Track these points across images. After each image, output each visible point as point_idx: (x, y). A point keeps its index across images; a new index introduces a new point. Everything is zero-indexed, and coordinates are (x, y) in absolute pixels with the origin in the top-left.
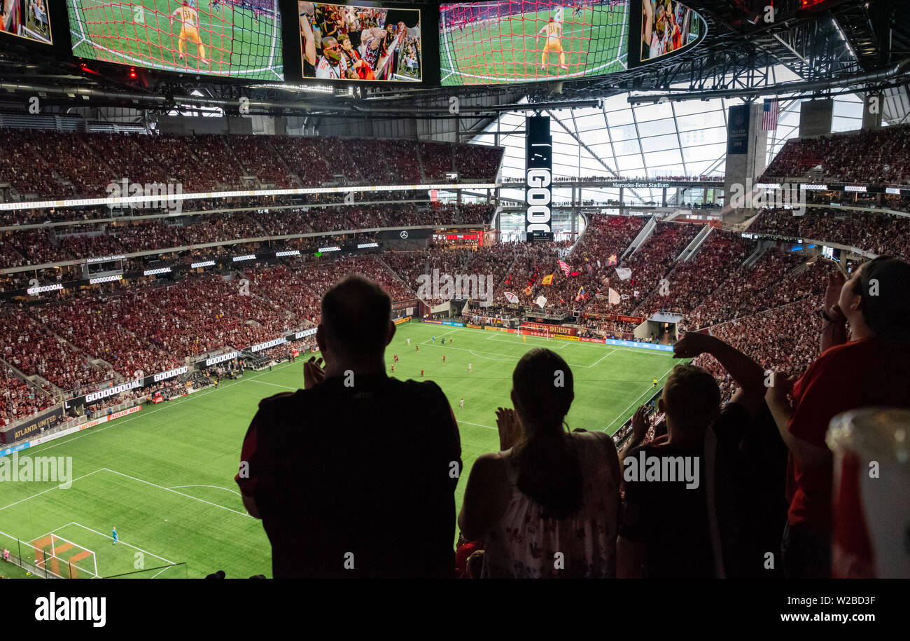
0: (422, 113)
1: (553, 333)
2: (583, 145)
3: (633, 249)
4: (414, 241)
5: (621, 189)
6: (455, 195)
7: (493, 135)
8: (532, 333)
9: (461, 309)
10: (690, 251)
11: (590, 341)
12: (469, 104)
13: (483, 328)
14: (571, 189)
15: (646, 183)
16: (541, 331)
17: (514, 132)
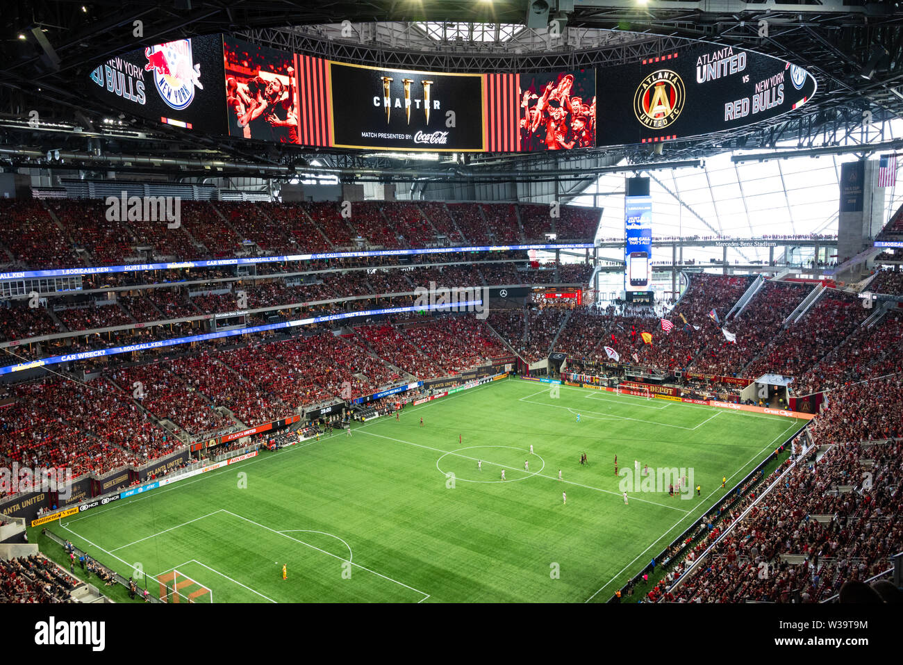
0: (522, 176)
1: (654, 393)
2: (684, 204)
3: (738, 309)
4: (513, 299)
5: (725, 248)
6: (554, 254)
7: (593, 197)
8: (632, 393)
9: (558, 366)
10: (800, 311)
11: (693, 402)
12: (568, 167)
13: (581, 386)
14: (671, 248)
15: (753, 242)
16: (641, 391)
17: (613, 193)
